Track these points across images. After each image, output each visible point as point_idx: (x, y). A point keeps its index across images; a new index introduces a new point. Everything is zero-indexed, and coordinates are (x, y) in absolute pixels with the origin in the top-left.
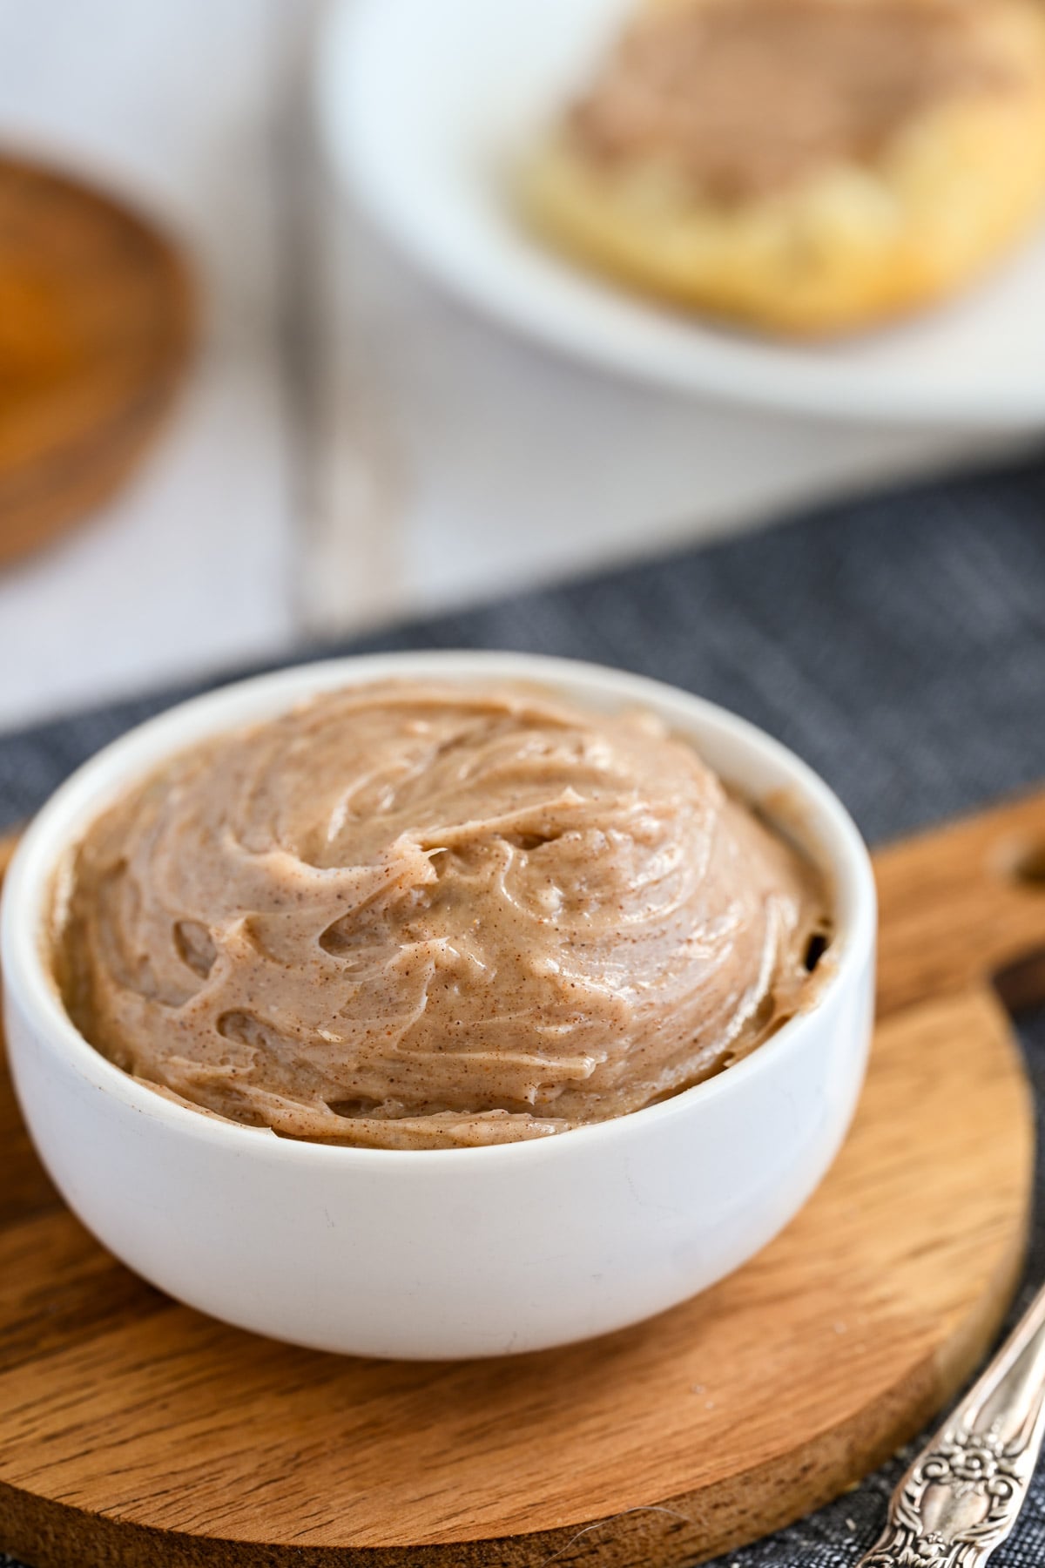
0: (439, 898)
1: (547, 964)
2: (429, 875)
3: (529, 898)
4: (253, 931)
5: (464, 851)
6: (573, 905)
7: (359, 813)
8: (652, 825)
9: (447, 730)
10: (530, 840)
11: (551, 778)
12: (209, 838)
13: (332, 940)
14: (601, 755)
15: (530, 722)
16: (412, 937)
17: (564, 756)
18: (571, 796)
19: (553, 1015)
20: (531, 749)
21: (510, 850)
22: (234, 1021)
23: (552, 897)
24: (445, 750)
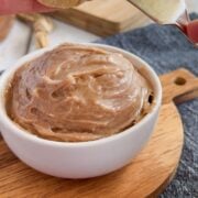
0: (76, 87)
1: (98, 102)
2: (74, 82)
3: (95, 88)
4: (39, 92)
5: (82, 77)
6: (104, 90)
7: (63, 69)
8: (121, 73)
9: (82, 54)
10: (96, 76)
11: (101, 63)
12: (34, 73)
13: (54, 95)
14: (111, 59)
15: (98, 53)
16: (70, 95)
17: (104, 59)
18: (105, 67)
19: (98, 113)
20: (97, 58)
21: (91, 78)
22: (34, 110)
23: (100, 88)
24: (82, 57)
